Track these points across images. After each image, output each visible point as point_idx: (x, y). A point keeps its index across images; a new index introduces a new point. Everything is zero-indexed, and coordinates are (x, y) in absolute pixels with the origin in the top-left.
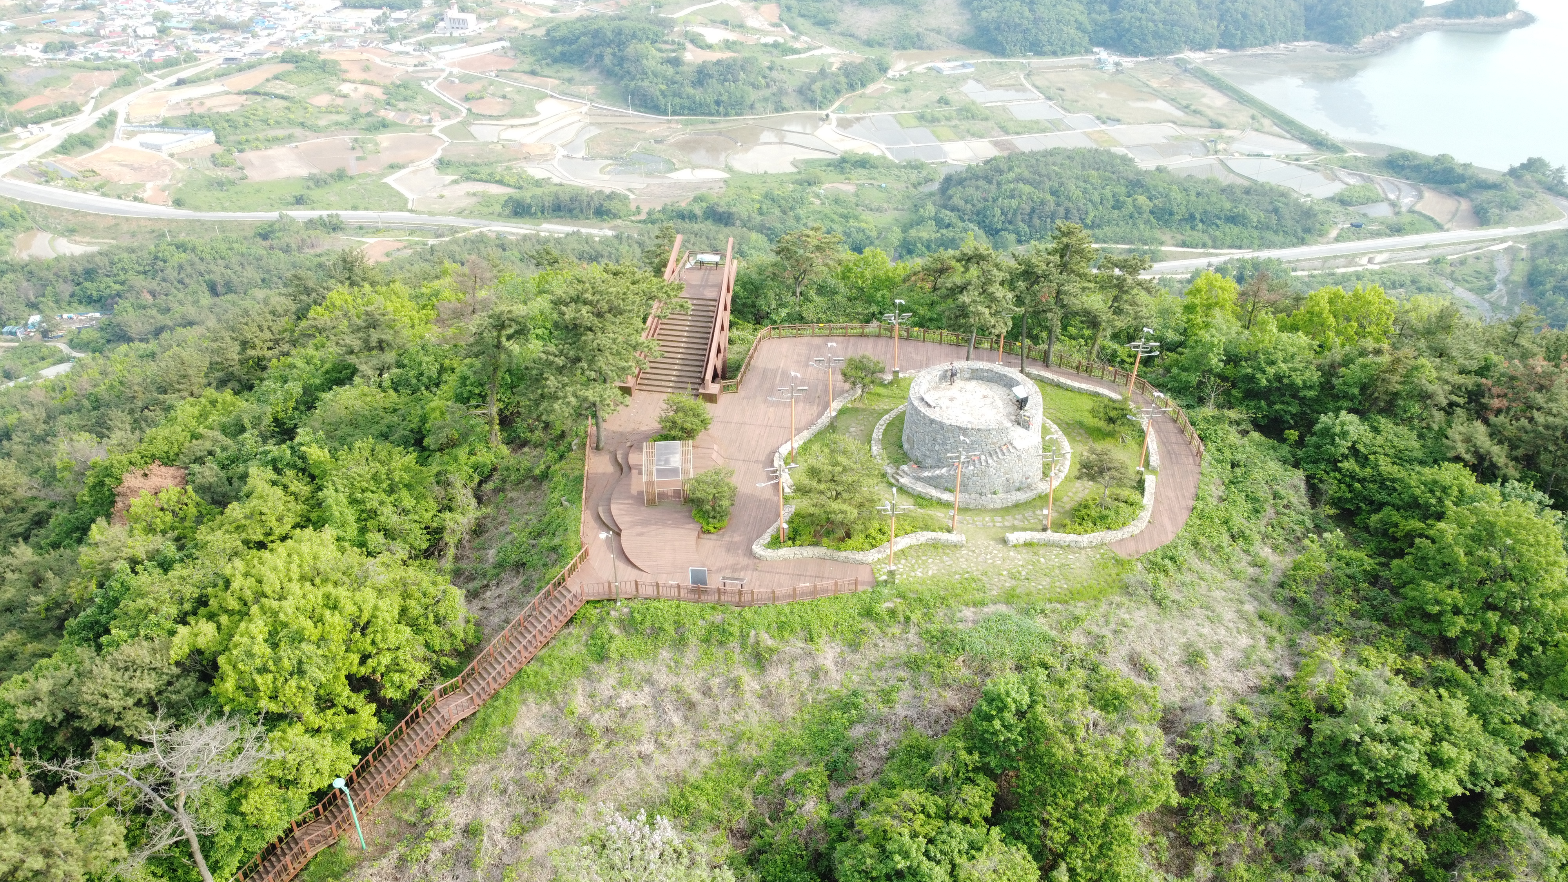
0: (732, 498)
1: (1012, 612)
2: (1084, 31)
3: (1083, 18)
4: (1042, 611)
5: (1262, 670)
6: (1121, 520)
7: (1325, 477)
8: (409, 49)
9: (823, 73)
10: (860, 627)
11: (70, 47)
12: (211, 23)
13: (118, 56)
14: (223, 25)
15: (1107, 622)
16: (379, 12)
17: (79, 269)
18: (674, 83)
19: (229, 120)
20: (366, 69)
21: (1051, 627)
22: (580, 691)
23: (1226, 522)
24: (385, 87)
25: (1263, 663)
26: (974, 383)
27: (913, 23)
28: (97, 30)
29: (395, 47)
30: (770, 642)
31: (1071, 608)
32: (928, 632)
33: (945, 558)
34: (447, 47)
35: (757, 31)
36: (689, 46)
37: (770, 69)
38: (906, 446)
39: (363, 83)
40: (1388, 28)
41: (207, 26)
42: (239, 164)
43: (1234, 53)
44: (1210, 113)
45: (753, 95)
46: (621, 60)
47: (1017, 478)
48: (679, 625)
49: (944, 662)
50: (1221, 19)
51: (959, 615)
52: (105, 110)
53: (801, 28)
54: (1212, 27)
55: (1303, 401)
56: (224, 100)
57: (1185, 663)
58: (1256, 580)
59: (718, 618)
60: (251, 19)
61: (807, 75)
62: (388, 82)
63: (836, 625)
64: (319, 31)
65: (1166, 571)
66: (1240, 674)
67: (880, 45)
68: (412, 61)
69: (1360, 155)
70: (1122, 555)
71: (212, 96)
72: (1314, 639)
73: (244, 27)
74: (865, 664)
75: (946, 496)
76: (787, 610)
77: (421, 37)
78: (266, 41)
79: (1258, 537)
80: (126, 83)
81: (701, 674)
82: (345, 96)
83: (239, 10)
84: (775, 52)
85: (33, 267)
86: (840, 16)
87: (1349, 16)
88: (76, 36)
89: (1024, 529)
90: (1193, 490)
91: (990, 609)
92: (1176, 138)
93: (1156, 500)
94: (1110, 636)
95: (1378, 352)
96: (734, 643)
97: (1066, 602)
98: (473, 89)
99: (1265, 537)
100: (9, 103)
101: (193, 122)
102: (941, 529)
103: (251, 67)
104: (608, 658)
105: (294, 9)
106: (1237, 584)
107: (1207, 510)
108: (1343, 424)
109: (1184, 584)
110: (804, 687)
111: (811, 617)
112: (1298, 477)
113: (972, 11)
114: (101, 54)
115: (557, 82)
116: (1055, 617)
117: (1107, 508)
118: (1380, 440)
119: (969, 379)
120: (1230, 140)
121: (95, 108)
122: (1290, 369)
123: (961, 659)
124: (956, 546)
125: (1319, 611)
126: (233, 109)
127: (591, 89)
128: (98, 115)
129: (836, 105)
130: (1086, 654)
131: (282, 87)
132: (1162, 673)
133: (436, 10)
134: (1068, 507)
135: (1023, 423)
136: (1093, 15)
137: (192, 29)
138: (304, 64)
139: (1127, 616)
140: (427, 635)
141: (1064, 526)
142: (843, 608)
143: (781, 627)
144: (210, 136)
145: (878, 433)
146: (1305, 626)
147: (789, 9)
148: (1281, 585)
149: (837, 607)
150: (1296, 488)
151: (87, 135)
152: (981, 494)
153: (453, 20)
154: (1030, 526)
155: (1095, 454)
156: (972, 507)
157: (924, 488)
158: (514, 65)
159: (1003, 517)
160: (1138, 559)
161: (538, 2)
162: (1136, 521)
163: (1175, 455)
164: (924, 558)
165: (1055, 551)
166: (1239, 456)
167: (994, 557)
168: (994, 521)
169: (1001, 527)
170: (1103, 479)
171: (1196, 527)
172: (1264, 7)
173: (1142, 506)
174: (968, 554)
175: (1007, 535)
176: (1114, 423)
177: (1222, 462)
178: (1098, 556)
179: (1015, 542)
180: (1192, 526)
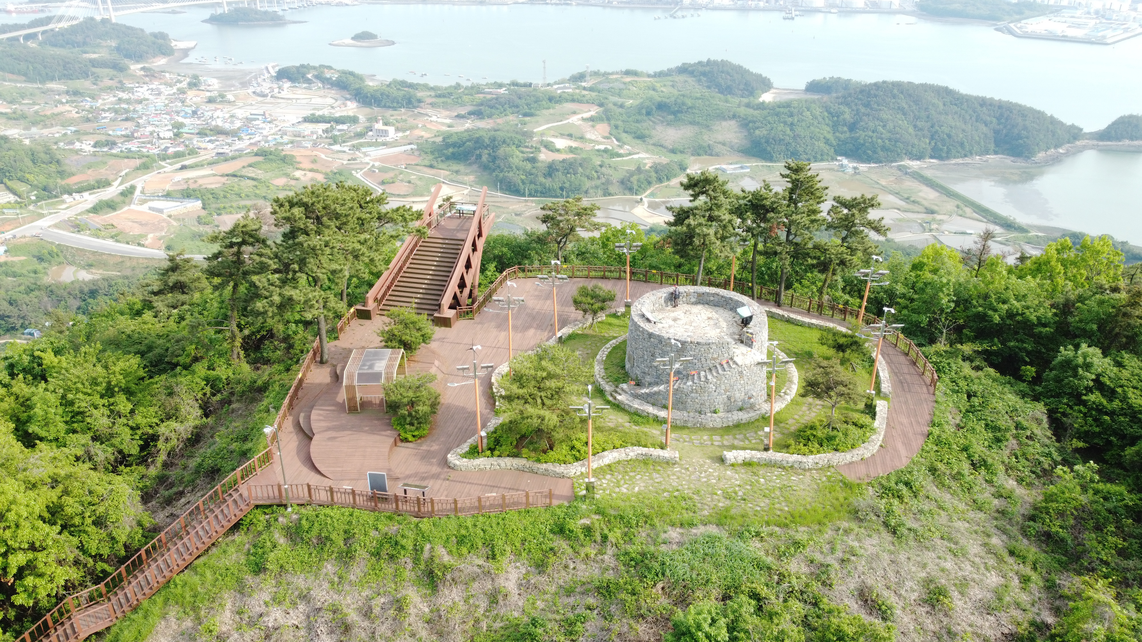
0: (434, 405)
1: (724, 535)
2: (831, 145)
3: (830, 136)
4: (758, 534)
5: (1017, 614)
6: (850, 442)
7: (1069, 411)
8: (346, 149)
9: (639, 170)
10: (550, 545)
11: (112, 144)
12: (211, 130)
13: (145, 150)
14: (219, 132)
15: (832, 550)
16: (329, 125)
17: (86, 290)
18: (531, 174)
19: (214, 194)
20: (314, 161)
21: (767, 553)
22: (229, 605)
23: (965, 449)
24: (326, 174)
25: (1018, 605)
26: (700, 307)
27: (706, 137)
28: (133, 133)
29: (337, 147)
30: (446, 559)
31: (792, 533)
32: (626, 553)
33: (655, 475)
34: (372, 148)
35: (591, 141)
36: (543, 149)
37: (601, 166)
38: (628, 366)
39: (311, 170)
40: (1056, 147)
41: (208, 132)
42: (216, 223)
43: (942, 162)
44: (926, 203)
45: (588, 184)
46: (494, 159)
47: (739, 396)
48: (348, 536)
49: (639, 588)
50: (932, 138)
51: (663, 536)
52: (128, 185)
53: (625, 140)
54: (925, 144)
55: (1038, 338)
56: (212, 179)
57: (925, 602)
58: (1002, 513)
59: (392, 528)
60: (239, 129)
61: (627, 171)
62: (328, 170)
63: (523, 541)
64: (285, 137)
65: (900, 497)
66: (992, 618)
67: (682, 152)
68: (346, 157)
69: (1040, 234)
70: (851, 478)
71: (204, 177)
72: (1077, 580)
73: (234, 134)
74: (553, 589)
75: (662, 414)
76: (469, 524)
77: (355, 142)
78: (247, 142)
79: (1002, 468)
80: (145, 167)
81: (366, 593)
82: (297, 179)
83: (232, 122)
84: (605, 155)
85: (53, 287)
86: (653, 133)
87: (1027, 138)
88: (118, 137)
89: (744, 449)
90: (928, 417)
91: (701, 530)
92: (900, 220)
93: (888, 425)
94: (836, 565)
95: (1115, 290)
96: (406, 559)
97: (786, 526)
98: (387, 176)
99: (1008, 468)
100: (62, 178)
101: (187, 194)
102: (654, 446)
103: (233, 158)
104: (265, 569)
105: (270, 122)
106: (981, 515)
107: (944, 436)
108: (1085, 356)
109: (921, 512)
110: (481, 611)
111: (497, 533)
112: (1040, 410)
113: (749, 130)
114: (133, 149)
115: (448, 173)
116: (773, 541)
117: (834, 429)
118: (1126, 374)
119: (696, 303)
120: (941, 222)
121: (121, 183)
122: (1023, 307)
123: (660, 585)
124: (668, 463)
125: (1080, 548)
126: (217, 186)
127: (472, 178)
128: (123, 187)
129: (648, 192)
130: (807, 585)
131: (254, 172)
132: (898, 612)
133: (368, 124)
134: (793, 429)
135: (746, 341)
136: (837, 134)
137: (198, 134)
138: (271, 157)
139: (856, 544)
140: (84, 537)
141: (788, 446)
142: (532, 523)
143: (461, 541)
144: (199, 204)
145: (603, 354)
146: (1064, 567)
147: (617, 127)
148: (1032, 518)
149: (527, 521)
150: (1039, 422)
151: (112, 201)
152: (700, 413)
153: (378, 131)
154: (750, 446)
155: (820, 367)
156: (689, 425)
157: (640, 405)
158: (418, 161)
159: (722, 436)
160: (869, 484)
161: (439, 120)
162: (866, 444)
163: (908, 384)
164: (631, 474)
165: (777, 472)
166: (974, 388)
167: (709, 476)
168: (712, 440)
169: (719, 446)
170: (830, 397)
171: (932, 453)
172: (963, 131)
173: (873, 430)
174: (680, 472)
175: (725, 453)
176: (843, 351)
177: (958, 392)
178: (824, 479)
179: (733, 460)
180: (928, 452)
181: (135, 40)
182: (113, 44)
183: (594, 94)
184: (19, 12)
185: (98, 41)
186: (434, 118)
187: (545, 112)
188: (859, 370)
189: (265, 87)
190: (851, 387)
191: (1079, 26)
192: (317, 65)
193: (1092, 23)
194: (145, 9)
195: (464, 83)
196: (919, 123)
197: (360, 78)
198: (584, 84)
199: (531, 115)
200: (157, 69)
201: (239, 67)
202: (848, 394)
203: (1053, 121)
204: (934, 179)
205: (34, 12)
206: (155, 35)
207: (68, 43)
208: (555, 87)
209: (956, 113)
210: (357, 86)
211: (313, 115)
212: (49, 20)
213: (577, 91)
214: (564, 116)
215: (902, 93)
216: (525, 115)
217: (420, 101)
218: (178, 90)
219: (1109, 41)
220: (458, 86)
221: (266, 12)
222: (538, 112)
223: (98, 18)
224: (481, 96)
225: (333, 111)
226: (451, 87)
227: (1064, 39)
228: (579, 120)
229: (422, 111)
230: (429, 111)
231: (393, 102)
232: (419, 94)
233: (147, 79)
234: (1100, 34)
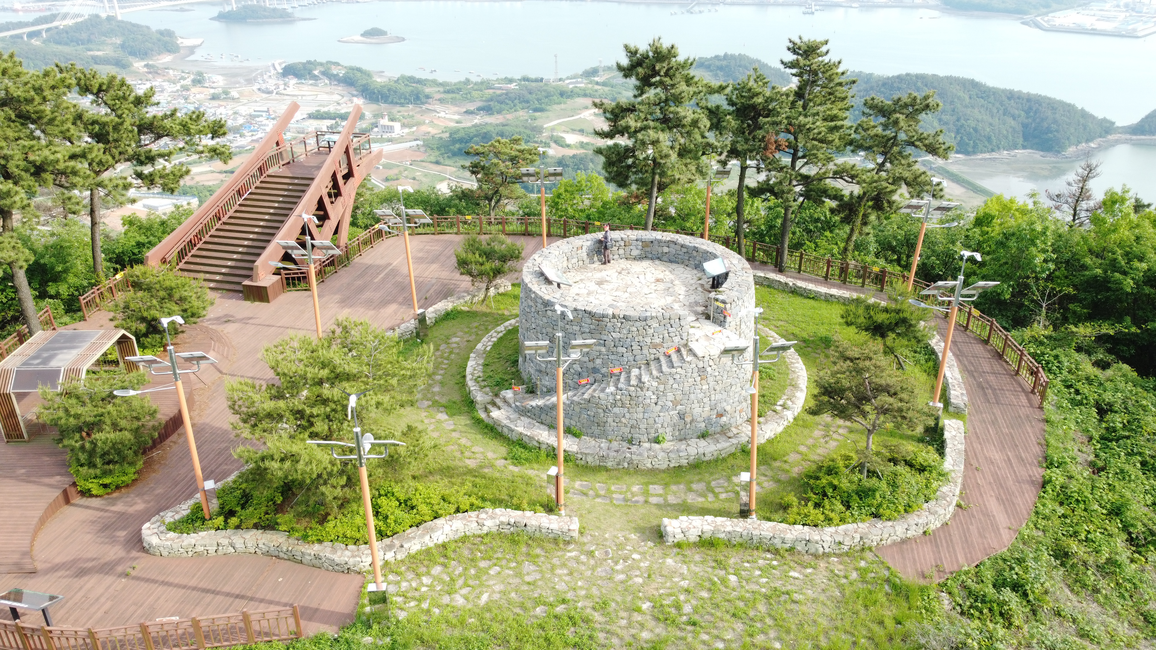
6: (903, 499)
23: (1116, 512)
34: (378, 145)
36: (553, 145)
40: (1088, 141)
47: (700, 412)
50: (958, 132)
70: (906, 573)
73: (236, 130)
75: (564, 444)
78: (249, 139)
83: (235, 119)
87: (1058, 131)
89: (703, 512)
93: (968, 464)
98: (391, 173)
101: (184, 191)
102: (533, 505)
105: (273, 119)
115: (454, 169)
117: (872, 473)
119: (640, 258)
124: (556, 542)
126: (214, 183)
134: (795, 471)
135: (714, 315)
141: (785, 508)
144: (195, 201)
152: (630, 442)
153: (384, 126)
154: (716, 506)
155: (846, 359)
156: (609, 464)
157: (530, 427)
158: (424, 157)
159: (666, 485)
160: (943, 586)
161: (448, 116)
162: (932, 503)
163: (994, 390)
164: (483, 564)
165: (763, 559)
166: (1108, 397)
167: (631, 568)
168: (646, 493)
169: (658, 506)
170: (864, 414)
171: (1057, 522)
172: (991, 124)
173: (942, 475)
174: (577, 560)
175: (666, 521)
176: (883, 336)
177: (1081, 403)
178: (854, 575)
179: (680, 537)
180: (1046, 518)
181: (140, 37)
182: (119, 41)
183: (606, 89)
184: (26, 11)
185: (103, 38)
186: (442, 114)
187: (556, 107)
188: (909, 366)
189: (271, 84)
190: (904, 396)
191: (1108, 19)
192: (324, 61)
193: (1122, 16)
194: (151, 6)
195: (474, 79)
196: (944, 117)
197: (368, 74)
198: (596, 79)
199: (541, 110)
200: (161, 66)
201: (246, 64)
202: (900, 410)
203: (1084, 114)
204: (961, 175)
205: (41, 10)
206: (161, 33)
207: (72, 41)
208: (567, 81)
209: (982, 106)
210: (364, 82)
211: (318, 111)
212: (53, 18)
213: (590, 86)
214: (575, 111)
215: (926, 85)
216: (536, 110)
217: (428, 97)
218: (182, 87)
219: (1139, 34)
220: (467, 81)
221: (274, 10)
222: (548, 108)
223: (104, 15)
224: (491, 91)
225: (339, 107)
226: (460, 82)
227: (1094, 32)
228: (591, 115)
229: (430, 107)
230: (438, 107)
231: (400, 98)
232: (427, 90)
233: (150, 76)
234: (1130, 27)
